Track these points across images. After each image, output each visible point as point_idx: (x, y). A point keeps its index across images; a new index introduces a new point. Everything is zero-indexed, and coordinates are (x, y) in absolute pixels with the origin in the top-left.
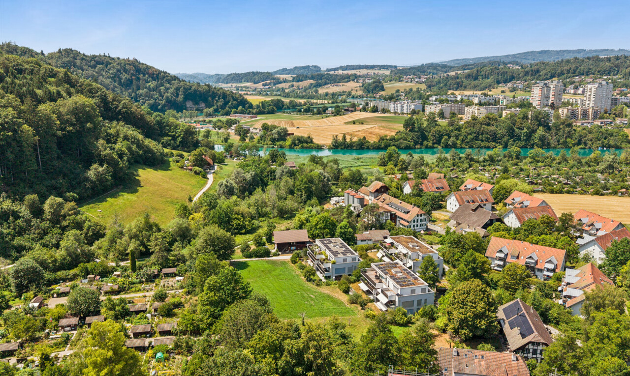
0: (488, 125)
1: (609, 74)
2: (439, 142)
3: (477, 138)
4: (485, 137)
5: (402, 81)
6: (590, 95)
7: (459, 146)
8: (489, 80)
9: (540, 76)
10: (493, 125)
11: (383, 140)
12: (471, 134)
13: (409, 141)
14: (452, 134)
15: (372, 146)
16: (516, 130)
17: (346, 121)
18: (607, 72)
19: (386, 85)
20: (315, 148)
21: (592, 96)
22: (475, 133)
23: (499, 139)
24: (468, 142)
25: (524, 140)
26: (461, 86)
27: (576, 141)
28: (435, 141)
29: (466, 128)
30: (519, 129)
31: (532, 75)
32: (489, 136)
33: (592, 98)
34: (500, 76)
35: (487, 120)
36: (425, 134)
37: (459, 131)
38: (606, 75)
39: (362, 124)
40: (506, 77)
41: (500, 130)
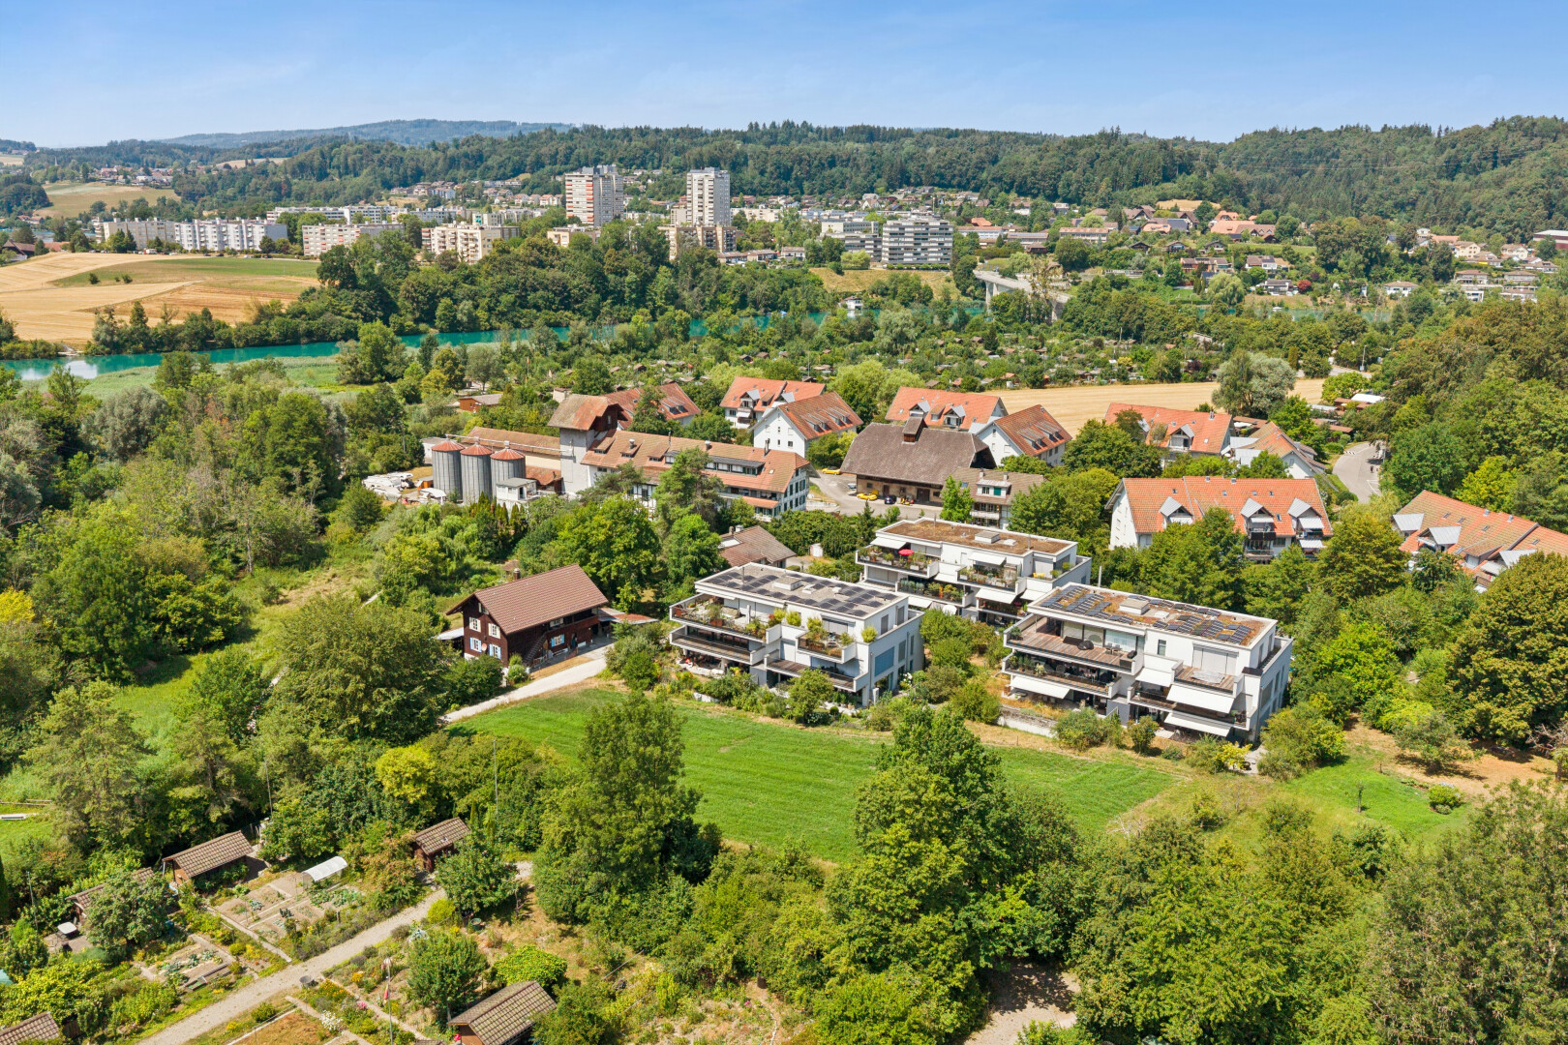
0: (541, 265)
2: (428, 317)
3: (522, 302)
4: (542, 297)
5: (93, 180)
6: (701, 197)
7: (484, 324)
8: (358, 180)
9: (488, 168)
10: (553, 266)
11: (271, 317)
12: (505, 291)
13: (349, 317)
14: (459, 293)
15: (239, 338)
16: (611, 277)
17: (54, 278)
19: (51, 191)
20: (35, 356)
21: (706, 198)
22: (516, 287)
23: (577, 302)
24: (503, 314)
25: (632, 300)
26: (288, 195)
27: (737, 299)
28: (417, 315)
29: (489, 274)
30: (616, 273)
31: (468, 167)
32: (551, 295)
33: (706, 203)
34: (388, 170)
35: (535, 252)
36: (388, 296)
37: (473, 283)
39: (128, 281)
40: (401, 170)
41: (574, 277)
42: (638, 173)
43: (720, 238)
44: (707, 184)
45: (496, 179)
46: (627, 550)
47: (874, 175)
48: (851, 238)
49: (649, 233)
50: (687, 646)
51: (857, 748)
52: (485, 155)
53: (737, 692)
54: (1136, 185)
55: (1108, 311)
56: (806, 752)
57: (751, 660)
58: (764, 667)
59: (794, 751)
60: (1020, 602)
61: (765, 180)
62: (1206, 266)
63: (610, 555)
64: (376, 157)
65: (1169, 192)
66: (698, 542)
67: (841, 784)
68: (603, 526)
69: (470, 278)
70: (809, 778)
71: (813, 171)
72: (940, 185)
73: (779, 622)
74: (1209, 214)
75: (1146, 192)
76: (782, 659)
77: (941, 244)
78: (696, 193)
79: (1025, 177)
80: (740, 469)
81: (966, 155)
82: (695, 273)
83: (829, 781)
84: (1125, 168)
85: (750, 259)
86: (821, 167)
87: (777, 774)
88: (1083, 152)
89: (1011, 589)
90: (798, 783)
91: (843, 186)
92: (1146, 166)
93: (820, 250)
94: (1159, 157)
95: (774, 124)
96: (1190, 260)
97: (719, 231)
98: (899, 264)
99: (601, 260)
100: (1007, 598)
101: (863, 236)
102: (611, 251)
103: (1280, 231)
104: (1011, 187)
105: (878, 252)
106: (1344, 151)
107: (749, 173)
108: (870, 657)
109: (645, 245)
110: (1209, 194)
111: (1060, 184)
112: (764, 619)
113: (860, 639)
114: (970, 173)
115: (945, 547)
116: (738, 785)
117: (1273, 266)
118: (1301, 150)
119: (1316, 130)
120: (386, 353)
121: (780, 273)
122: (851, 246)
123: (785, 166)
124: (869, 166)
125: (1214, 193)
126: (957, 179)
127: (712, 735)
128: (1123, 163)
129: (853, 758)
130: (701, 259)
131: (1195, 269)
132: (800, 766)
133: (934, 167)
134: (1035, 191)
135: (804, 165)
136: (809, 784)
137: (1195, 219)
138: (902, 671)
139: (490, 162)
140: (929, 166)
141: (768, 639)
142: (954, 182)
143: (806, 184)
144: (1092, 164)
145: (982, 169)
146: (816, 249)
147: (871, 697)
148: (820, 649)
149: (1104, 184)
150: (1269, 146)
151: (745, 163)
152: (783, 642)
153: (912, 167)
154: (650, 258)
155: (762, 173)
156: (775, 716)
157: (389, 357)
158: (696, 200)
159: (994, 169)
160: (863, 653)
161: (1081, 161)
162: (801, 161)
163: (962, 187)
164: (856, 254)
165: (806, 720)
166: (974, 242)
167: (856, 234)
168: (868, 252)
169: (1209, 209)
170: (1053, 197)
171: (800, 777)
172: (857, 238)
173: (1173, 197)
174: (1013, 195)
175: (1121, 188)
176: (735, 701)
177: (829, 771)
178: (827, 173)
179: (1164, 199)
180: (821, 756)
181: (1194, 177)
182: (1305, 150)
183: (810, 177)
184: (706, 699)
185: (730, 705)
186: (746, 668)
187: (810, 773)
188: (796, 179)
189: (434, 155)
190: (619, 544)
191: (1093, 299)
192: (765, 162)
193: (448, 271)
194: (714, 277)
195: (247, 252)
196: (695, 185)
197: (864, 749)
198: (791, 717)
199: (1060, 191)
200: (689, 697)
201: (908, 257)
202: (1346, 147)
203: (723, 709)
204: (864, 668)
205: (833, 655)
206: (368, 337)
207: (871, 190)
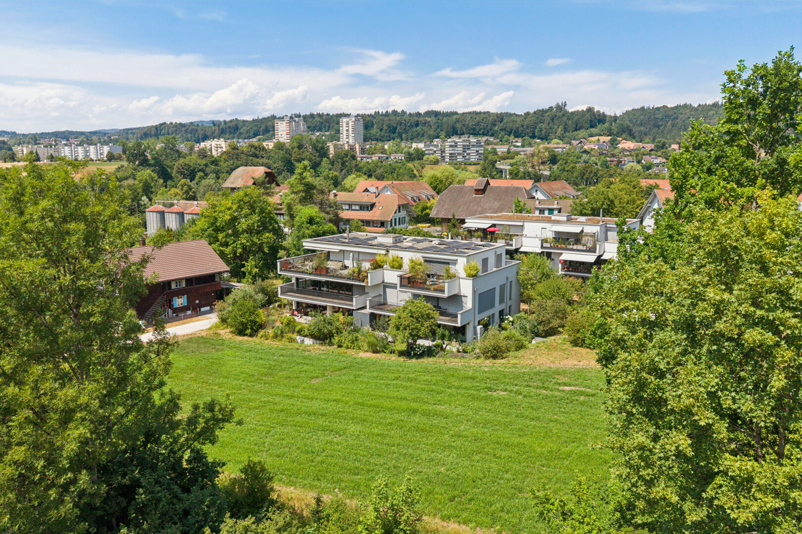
0: (256, 157)
1: (320, 130)
6: (347, 131)
9: (241, 133)
14: (208, 170)
16: (295, 163)
18: (317, 128)
21: (350, 131)
29: (226, 160)
31: (231, 133)
33: (350, 134)
36: (167, 171)
37: (216, 165)
38: (318, 131)
40: (196, 135)
41: (274, 163)
42: (318, 134)
43: (357, 150)
44: (351, 124)
45: (245, 138)
46: (249, 231)
47: (439, 130)
48: (429, 150)
49: (317, 141)
50: (294, 298)
51: (470, 374)
52: (239, 127)
53: (339, 331)
54: (576, 130)
55: (575, 174)
56: (410, 380)
57: (355, 303)
58: (368, 311)
59: (396, 379)
60: (599, 262)
61: (383, 133)
62: (621, 161)
63: (236, 234)
64: (183, 129)
65: (594, 132)
66: (314, 227)
67: (458, 411)
68: (229, 209)
69: (215, 162)
70: (414, 405)
71: (407, 128)
72: (473, 134)
73: (380, 267)
74: (616, 142)
75: (582, 133)
76: (385, 304)
77: (477, 151)
78: (345, 128)
79: (518, 128)
80: (357, 208)
81: (486, 118)
82: (343, 164)
83: (438, 408)
84: (570, 122)
85: (374, 159)
86: (411, 126)
87: (375, 402)
88: (547, 114)
89: (592, 250)
90: (400, 410)
91: (423, 136)
92: (581, 120)
93: (412, 154)
94: (588, 115)
95: (387, 112)
96: (612, 159)
97: (357, 146)
98: (455, 162)
99: (290, 155)
100: (590, 258)
101: (435, 149)
102: (296, 149)
103: (657, 146)
104: (511, 132)
105: (443, 158)
106: (680, 116)
107: (374, 131)
108: (474, 292)
109: (315, 147)
110: (615, 133)
111: (537, 130)
112: (366, 265)
113: (462, 274)
114: (489, 127)
115: (527, 225)
116: (323, 415)
117: (656, 161)
118: (658, 116)
119: (664, 107)
120: (152, 188)
121: (390, 165)
122: (429, 154)
123: (393, 126)
124: (436, 125)
125: (618, 133)
126: (482, 130)
127: (306, 368)
128: (569, 119)
129: (465, 384)
130: (346, 155)
131: (615, 163)
132: (404, 393)
133: (470, 125)
134: (523, 135)
135: (403, 126)
136: (415, 412)
137: (609, 144)
138: (501, 313)
139: (242, 131)
140: (468, 125)
141: (370, 282)
142: (481, 132)
143: (404, 136)
144: (552, 120)
145: (495, 125)
146: (410, 154)
147: (475, 333)
148: (422, 285)
149: (560, 129)
150: (641, 115)
151: (373, 126)
152: (386, 286)
153: (458, 126)
154: (318, 154)
155: (381, 130)
156: (375, 352)
157: (153, 190)
158: (345, 132)
159: (502, 124)
160: (466, 288)
161: (547, 119)
162: (401, 124)
163: (484, 134)
164: (431, 157)
165: (410, 352)
166: (495, 152)
167: (431, 148)
168: (438, 156)
169: (616, 140)
170: (533, 137)
171: (404, 404)
172: (432, 150)
173: (596, 135)
174: (512, 137)
175: (569, 132)
176: (336, 339)
177: (439, 397)
178: (415, 129)
179: (592, 136)
180: (428, 382)
181: (607, 125)
182: (660, 116)
183: (406, 132)
184: (308, 341)
185: (331, 344)
186: (350, 312)
187: (415, 400)
188: (399, 132)
189: (213, 128)
190: (243, 224)
191: (566, 169)
192: (382, 125)
193: (202, 159)
194: (353, 165)
195: (99, 160)
196: (344, 125)
197: (477, 374)
198: (392, 352)
199: (536, 134)
200: (291, 340)
201: (460, 159)
202: (681, 114)
203: (323, 348)
204: (468, 304)
205: (436, 290)
206: (141, 178)
207: (438, 137)
